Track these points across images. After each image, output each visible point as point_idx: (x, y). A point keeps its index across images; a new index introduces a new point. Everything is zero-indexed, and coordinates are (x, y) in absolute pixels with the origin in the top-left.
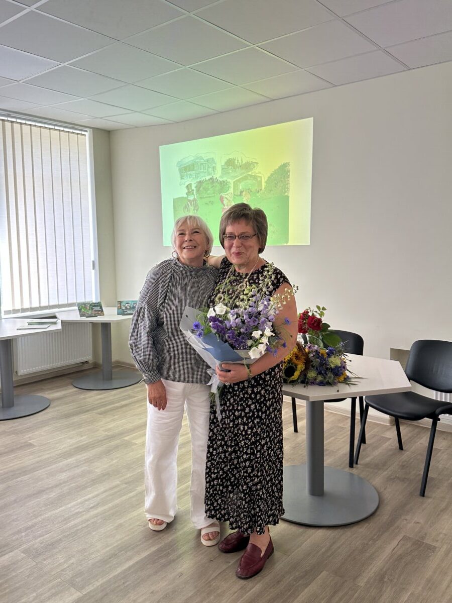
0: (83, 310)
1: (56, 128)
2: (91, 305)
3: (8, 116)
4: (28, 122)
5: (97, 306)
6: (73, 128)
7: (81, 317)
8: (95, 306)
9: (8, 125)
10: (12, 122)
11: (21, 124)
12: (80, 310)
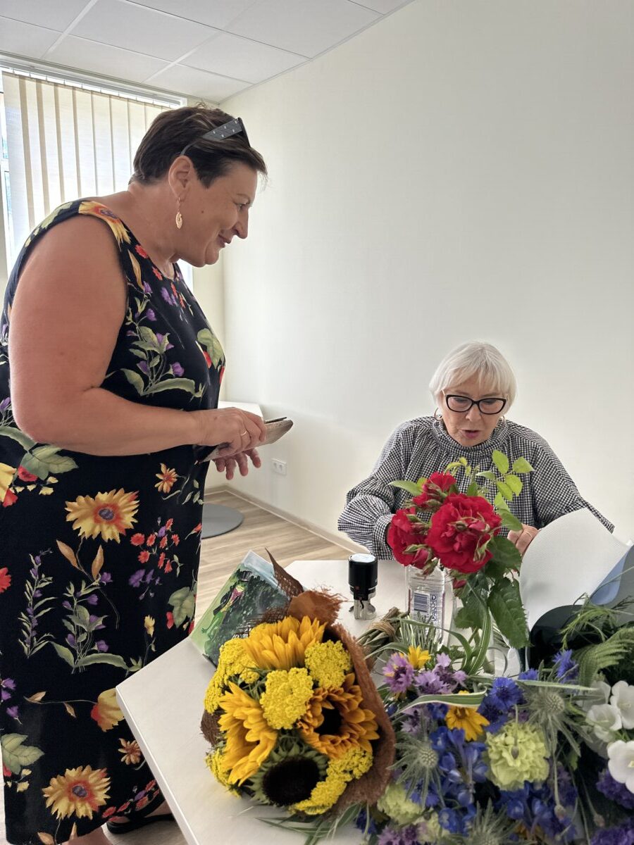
1: (122, 95)
3: (32, 69)
4: (68, 83)
6: (153, 96)
9: (31, 86)
10: (39, 81)
11: (56, 85)
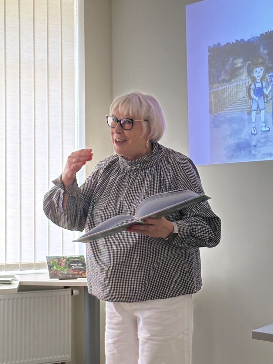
0: (55, 268)
2: (68, 260)
5: (78, 262)
7: (51, 277)
8: (74, 262)
12: (50, 267)
